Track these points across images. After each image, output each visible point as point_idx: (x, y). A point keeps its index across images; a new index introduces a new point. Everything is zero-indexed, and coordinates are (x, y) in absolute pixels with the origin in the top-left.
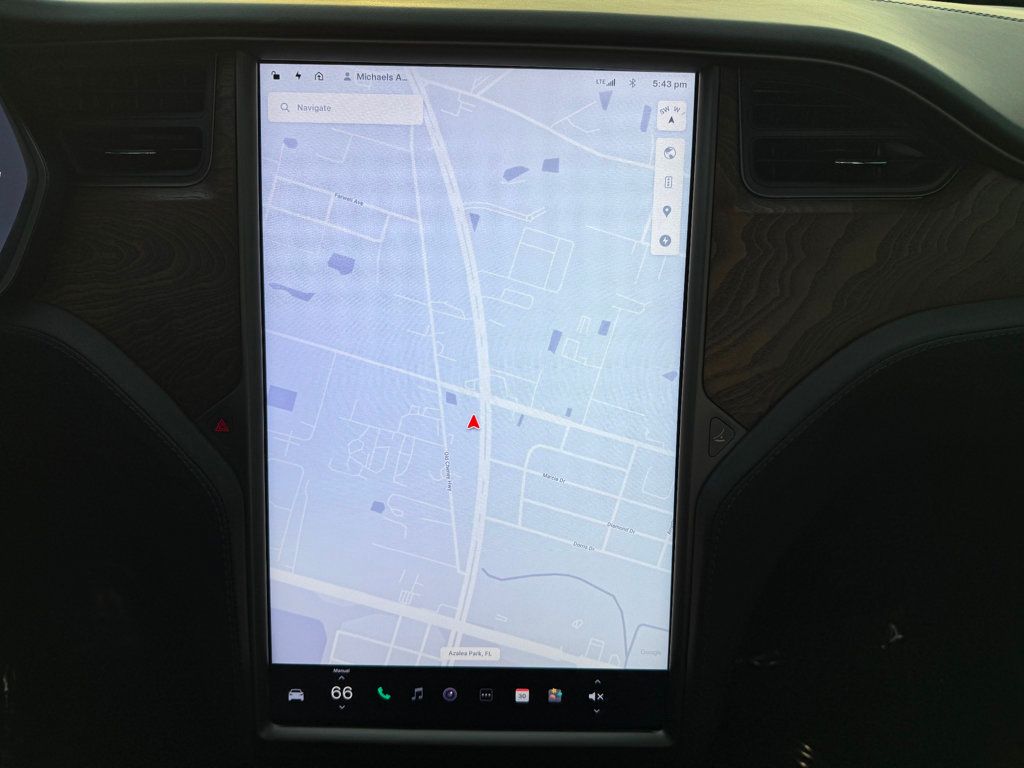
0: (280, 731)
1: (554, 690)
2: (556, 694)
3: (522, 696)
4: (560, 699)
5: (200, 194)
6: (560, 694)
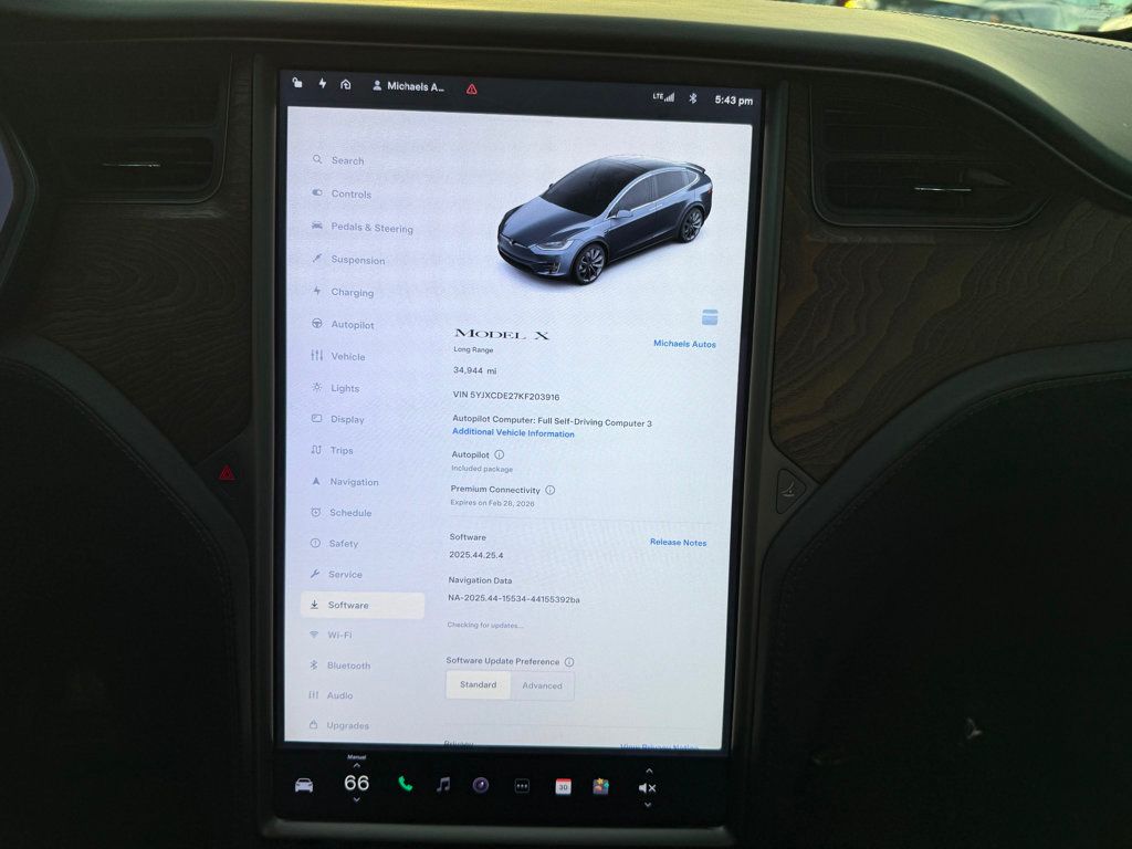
0: (284, 827)
1: (600, 781)
2: (602, 785)
3: (563, 787)
4: (606, 791)
5: (209, 212)
6: (607, 785)
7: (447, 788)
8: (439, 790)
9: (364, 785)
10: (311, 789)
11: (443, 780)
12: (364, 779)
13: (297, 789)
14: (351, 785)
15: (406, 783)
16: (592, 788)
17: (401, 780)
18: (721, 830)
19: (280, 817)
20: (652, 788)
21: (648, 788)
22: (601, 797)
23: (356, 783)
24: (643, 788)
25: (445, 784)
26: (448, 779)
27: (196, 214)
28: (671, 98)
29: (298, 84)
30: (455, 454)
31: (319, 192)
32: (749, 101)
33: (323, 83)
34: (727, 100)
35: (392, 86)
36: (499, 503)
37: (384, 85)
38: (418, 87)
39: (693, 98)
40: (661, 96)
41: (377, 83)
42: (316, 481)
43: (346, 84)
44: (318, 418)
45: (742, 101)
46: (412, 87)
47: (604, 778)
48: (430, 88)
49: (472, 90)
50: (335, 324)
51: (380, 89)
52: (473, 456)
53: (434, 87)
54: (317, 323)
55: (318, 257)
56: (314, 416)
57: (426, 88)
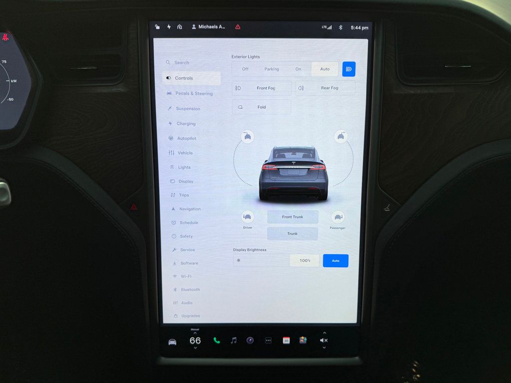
0: (165, 360)
1: (303, 338)
2: (303, 340)
3: (286, 341)
4: (306, 342)
5: (120, 89)
6: (306, 339)
7: (235, 342)
8: (232, 343)
9: (198, 341)
10: (175, 344)
11: (233, 338)
12: (198, 339)
13: (169, 344)
14: (192, 341)
15: (217, 340)
16: (299, 340)
17: (215, 339)
18: (357, 358)
19: (163, 356)
20: (326, 340)
21: (324, 340)
22: (303, 345)
23: (195, 341)
24: (322, 340)
25: (234, 340)
26: (235, 338)
27: (114, 90)
28: (330, 28)
29: (158, 28)
31: (169, 78)
32: (367, 28)
33: (169, 27)
34: (357, 28)
35: (201, 27)
37: (197, 27)
38: (213, 27)
39: (341, 27)
40: (326, 27)
41: (194, 26)
42: (173, 209)
43: (180, 27)
44: (173, 181)
45: (364, 28)
46: (210, 27)
47: (304, 336)
48: (218, 27)
49: (238, 27)
50: (179, 138)
51: (195, 28)
53: (220, 27)
54: (171, 138)
55: (170, 108)
56: (171, 180)
57: (217, 27)
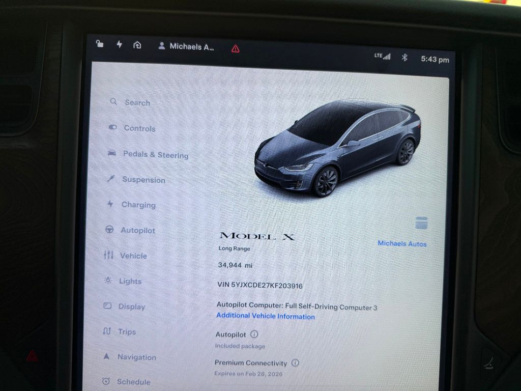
5: (25, 144)
27: (15, 144)
28: (388, 57)
29: (100, 45)
30: (218, 334)
31: (114, 127)
32: (447, 60)
33: (119, 44)
34: (430, 59)
35: (173, 46)
36: (254, 374)
37: (167, 45)
38: (193, 47)
39: (405, 57)
40: (381, 55)
41: (162, 44)
42: (106, 357)
43: (137, 45)
44: (108, 306)
45: (441, 61)
46: (189, 47)
48: (203, 48)
49: (235, 49)
50: (123, 230)
51: (164, 48)
52: (232, 336)
53: (206, 47)
54: (109, 230)
55: (112, 178)
56: (105, 304)
57: (200, 48)
